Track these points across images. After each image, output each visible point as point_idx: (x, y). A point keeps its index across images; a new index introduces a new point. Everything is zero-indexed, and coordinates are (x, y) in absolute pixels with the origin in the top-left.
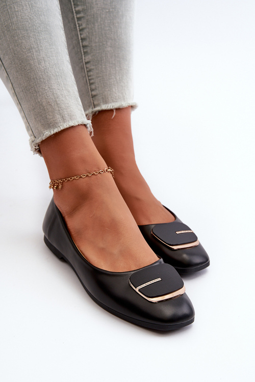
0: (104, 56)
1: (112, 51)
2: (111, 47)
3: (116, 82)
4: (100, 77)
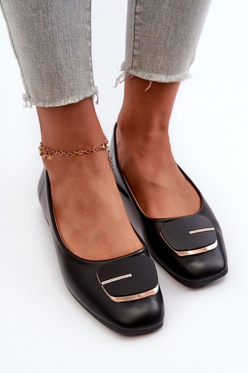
0: (158, 13)
1: (169, 11)
2: (169, 5)
3: (164, 49)
4: (147, 37)
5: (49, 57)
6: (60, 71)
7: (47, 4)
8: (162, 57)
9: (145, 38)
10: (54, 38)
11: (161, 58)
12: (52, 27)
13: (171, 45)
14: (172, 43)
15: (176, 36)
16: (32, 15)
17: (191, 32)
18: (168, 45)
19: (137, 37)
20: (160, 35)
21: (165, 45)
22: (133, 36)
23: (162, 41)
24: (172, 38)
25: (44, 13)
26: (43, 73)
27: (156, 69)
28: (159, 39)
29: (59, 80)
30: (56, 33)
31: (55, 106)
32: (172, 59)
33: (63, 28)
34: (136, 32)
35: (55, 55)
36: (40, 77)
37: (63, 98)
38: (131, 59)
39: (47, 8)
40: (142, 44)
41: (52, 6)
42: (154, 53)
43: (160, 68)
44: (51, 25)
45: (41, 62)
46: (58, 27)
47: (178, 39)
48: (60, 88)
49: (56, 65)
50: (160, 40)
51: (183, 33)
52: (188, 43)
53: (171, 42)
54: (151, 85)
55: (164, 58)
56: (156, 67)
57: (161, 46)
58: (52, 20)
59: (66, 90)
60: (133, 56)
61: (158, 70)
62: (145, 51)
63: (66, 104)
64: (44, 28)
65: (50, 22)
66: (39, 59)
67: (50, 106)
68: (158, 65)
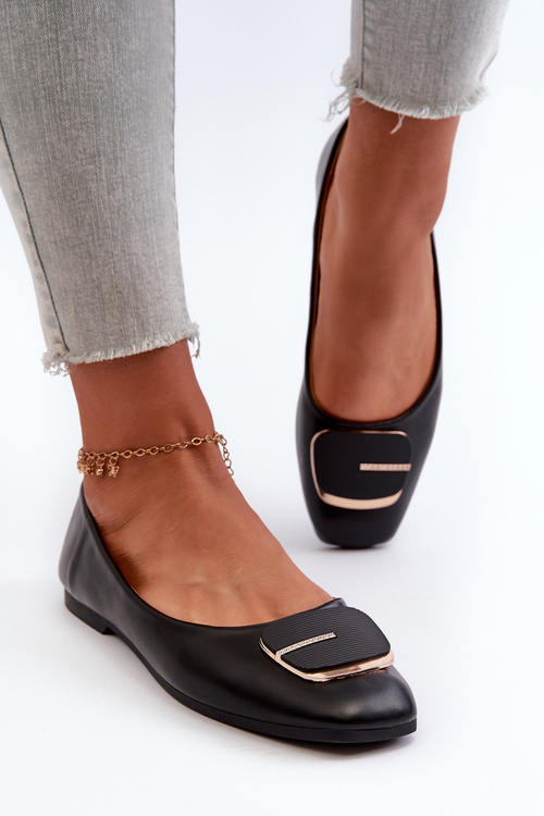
5: (116, 253)
6: (138, 281)
7: (115, 146)
8: (423, 65)
9: (385, 27)
10: (125, 214)
11: (420, 69)
12: (123, 191)
13: (440, 41)
14: (443, 38)
15: (451, 22)
16: (85, 168)
17: (484, 11)
18: (434, 41)
19: (368, 24)
20: (417, 22)
21: (428, 41)
22: (362, 20)
23: (421, 34)
24: (442, 26)
25: (109, 163)
26: (104, 287)
27: (412, 91)
28: (415, 29)
29: (137, 299)
30: (130, 203)
31: (130, 354)
32: (444, 70)
33: (142, 194)
34: (367, 13)
35: (128, 247)
36: (97, 295)
37: (144, 336)
38: (360, 67)
39: (114, 152)
40: (381, 39)
41: (123, 150)
42: (406, 57)
43: (418, 89)
44: (120, 186)
45: (100, 263)
46: (133, 191)
47: (455, 29)
48: (138, 316)
49: (130, 267)
50: (417, 33)
51: (466, 16)
52: (478, 33)
53: (440, 36)
54: (403, 122)
55: (426, 67)
56: (411, 86)
57: (419, 43)
58: (122, 177)
59: (151, 320)
60: (363, 59)
61: (416, 92)
62: (388, 53)
63: (151, 348)
64: (109, 194)
65: (120, 180)
66: (97, 257)
67: (119, 355)
68: (416, 81)
